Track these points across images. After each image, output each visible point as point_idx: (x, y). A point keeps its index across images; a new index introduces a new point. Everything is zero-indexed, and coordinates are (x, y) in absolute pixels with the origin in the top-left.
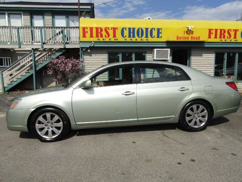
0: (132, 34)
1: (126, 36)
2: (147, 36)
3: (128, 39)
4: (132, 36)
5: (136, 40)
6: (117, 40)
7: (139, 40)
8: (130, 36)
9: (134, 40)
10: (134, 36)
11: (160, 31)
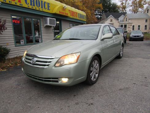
0: (32, 2)
1: (28, 3)
2: (42, 7)
3: (31, 7)
4: (33, 5)
5: (36, 8)
6: (22, 5)
7: (38, 9)
8: (31, 5)
9: (34, 8)
10: (34, 5)
11: (49, 5)
